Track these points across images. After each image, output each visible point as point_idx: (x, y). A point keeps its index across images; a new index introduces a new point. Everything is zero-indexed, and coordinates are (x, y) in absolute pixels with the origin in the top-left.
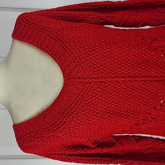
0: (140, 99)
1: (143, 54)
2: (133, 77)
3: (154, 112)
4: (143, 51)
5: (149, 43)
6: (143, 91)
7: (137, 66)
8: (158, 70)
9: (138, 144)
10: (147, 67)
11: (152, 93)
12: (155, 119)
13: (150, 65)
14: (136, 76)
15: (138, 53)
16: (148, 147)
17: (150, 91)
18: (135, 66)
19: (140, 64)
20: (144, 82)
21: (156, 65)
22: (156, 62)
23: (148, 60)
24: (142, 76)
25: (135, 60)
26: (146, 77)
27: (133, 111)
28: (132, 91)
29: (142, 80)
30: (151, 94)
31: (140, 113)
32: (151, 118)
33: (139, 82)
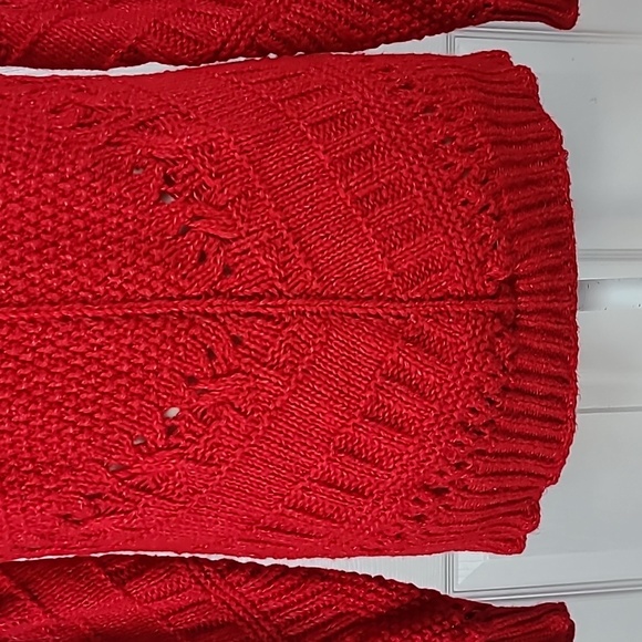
0: (59, 405)
1: (63, 195)
2: (20, 305)
3: (137, 461)
4: (64, 180)
5: (108, 143)
6: (74, 368)
7: (38, 251)
8: (140, 270)
9: (127, 594)
10: (88, 255)
11: (119, 374)
12: (149, 491)
13: (103, 248)
14: (33, 300)
15: (37, 191)
16: (175, 601)
17: (106, 368)
18: (30, 252)
19: (55, 244)
20: (70, 327)
21: (132, 247)
22: (134, 232)
23: (94, 221)
24: (64, 299)
25: (28, 223)
26: (85, 301)
27: (33, 461)
28: (14, 371)
29: (65, 319)
30: (112, 379)
31: (71, 468)
32: (131, 486)
33: (47, 324)
